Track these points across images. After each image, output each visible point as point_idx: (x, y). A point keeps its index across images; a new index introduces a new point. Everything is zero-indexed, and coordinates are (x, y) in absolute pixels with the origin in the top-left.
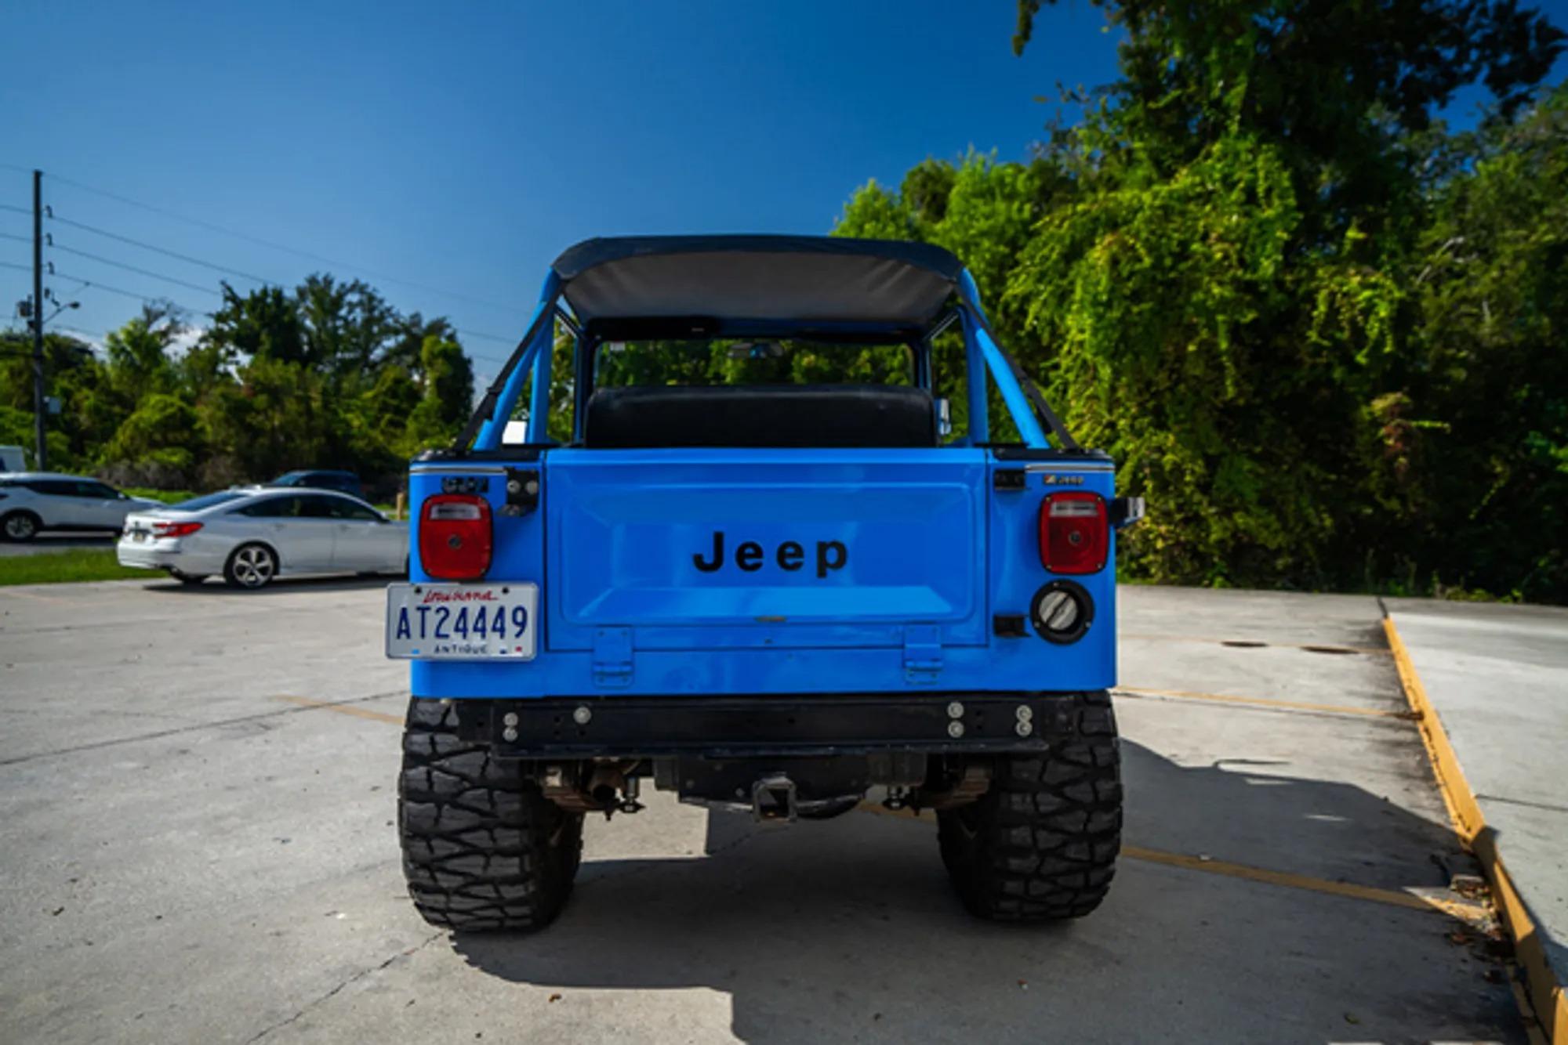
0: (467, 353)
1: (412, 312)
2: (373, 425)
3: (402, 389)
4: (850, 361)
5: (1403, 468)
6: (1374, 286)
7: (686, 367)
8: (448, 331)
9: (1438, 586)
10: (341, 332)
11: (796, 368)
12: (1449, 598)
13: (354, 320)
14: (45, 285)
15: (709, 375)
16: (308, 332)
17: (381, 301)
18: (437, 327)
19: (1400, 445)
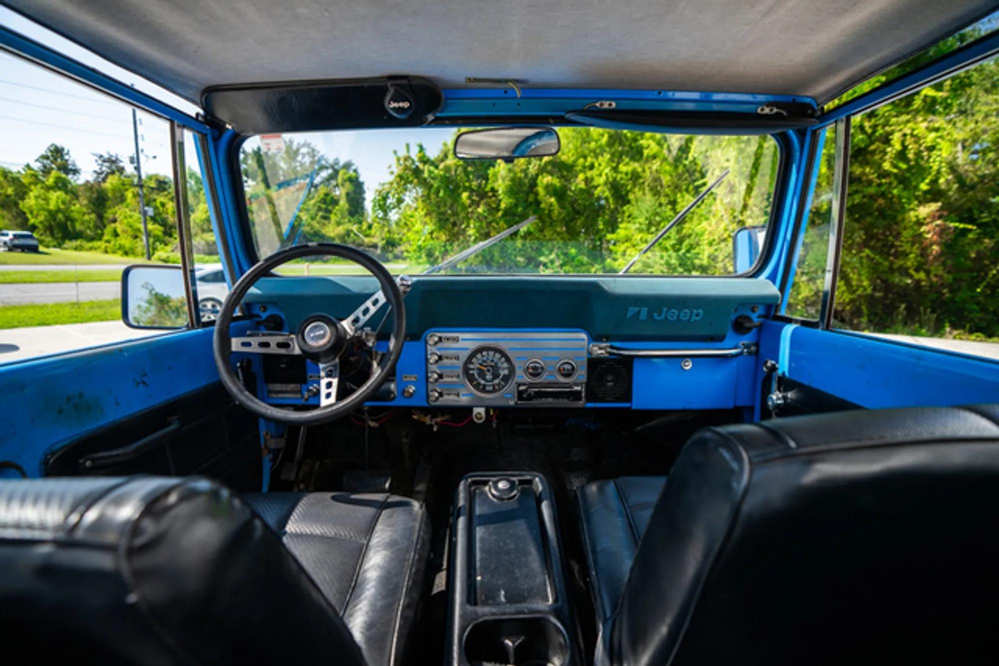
0: (361, 179)
1: (335, 157)
2: (313, 219)
3: (329, 199)
4: (572, 180)
5: (934, 252)
6: (937, 130)
7: (475, 184)
8: (354, 167)
9: (948, 329)
10: (299, 169)
11: (540, 184)
12: (954, 338)
13: (305, 162)
14: (140, 147)
15: (488, 189)
16: (282, 169)
17: (318, 152)
18: (347, 166)
19: (935, 238)
